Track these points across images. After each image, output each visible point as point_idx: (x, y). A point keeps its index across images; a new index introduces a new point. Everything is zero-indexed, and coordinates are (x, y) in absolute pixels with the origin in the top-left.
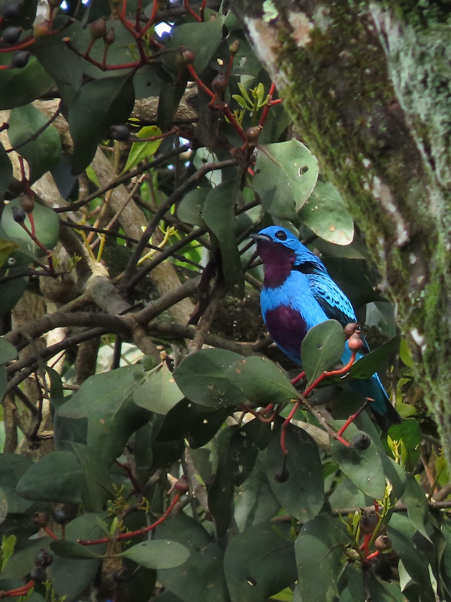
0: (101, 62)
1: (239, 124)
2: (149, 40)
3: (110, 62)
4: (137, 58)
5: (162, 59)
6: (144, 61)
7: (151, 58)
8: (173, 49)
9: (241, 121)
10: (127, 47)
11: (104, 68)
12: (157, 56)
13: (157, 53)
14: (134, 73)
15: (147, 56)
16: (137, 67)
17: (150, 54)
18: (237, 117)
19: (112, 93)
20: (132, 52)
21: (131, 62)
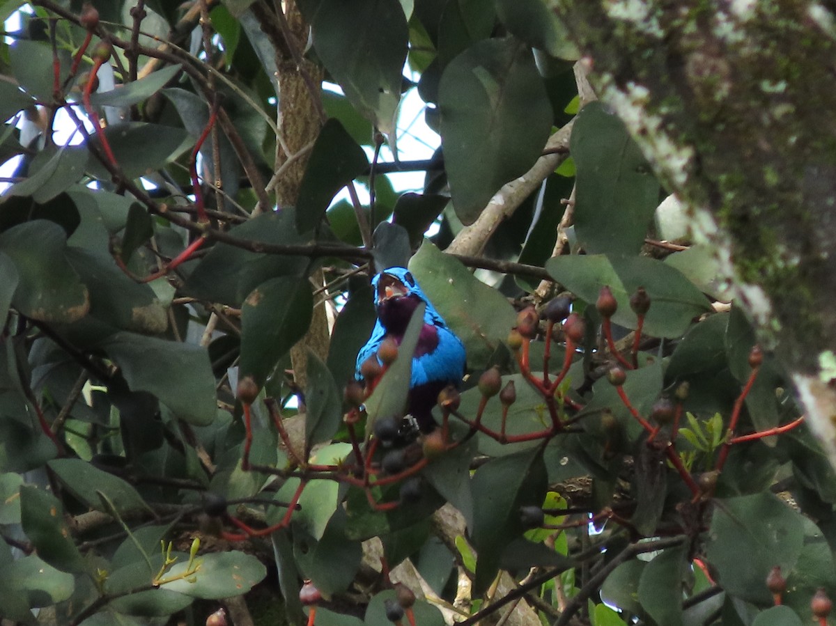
0: (498, 431)
1: (688, 471)
2: (563, 399)
3: (511, 432)
4: (548, 423)
5: (583, 425)
6: (558, 428)
7: (567, 423)
8: (596, 409)
9: (690, 467)
10: (532, 410)
11: (503, 440)
12: (575, 421)
13: (576, 416)
14: (544, 445)
15: (562, 421)
16: (548, 437)
17: (566, 417)
18: (684, 461)
19: (517, 476)
20: (541, 417)
21: (540, 430)
